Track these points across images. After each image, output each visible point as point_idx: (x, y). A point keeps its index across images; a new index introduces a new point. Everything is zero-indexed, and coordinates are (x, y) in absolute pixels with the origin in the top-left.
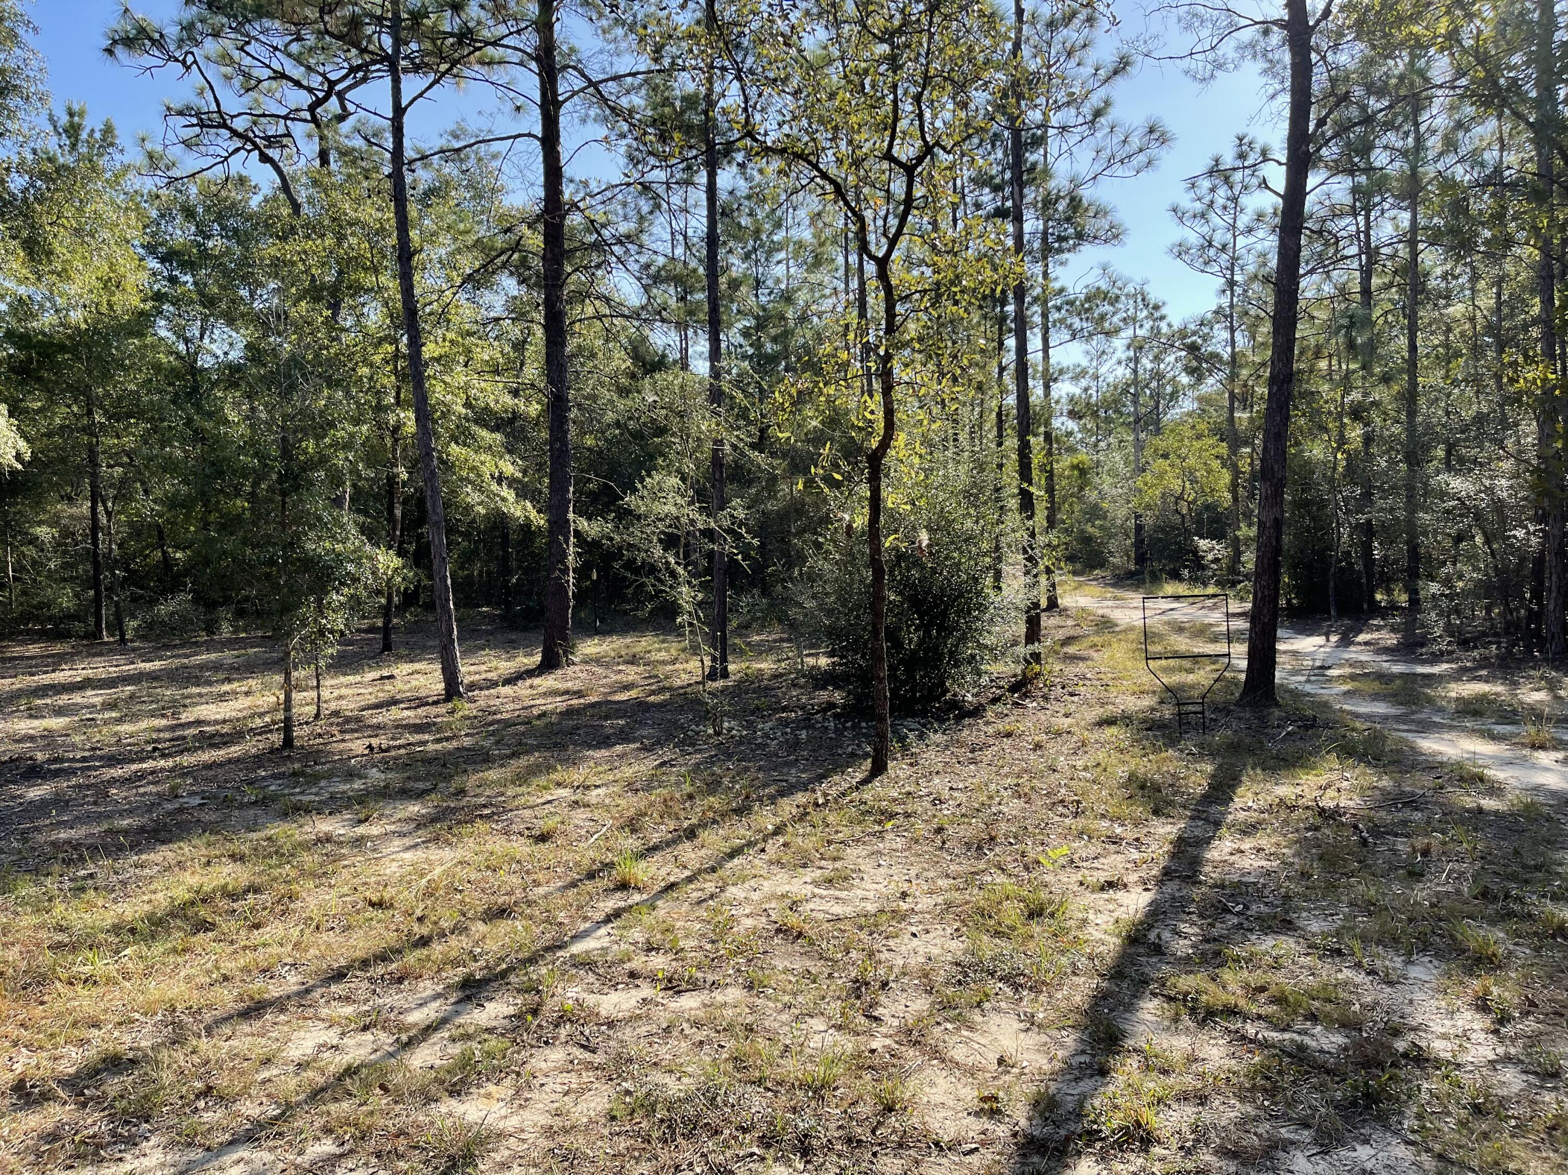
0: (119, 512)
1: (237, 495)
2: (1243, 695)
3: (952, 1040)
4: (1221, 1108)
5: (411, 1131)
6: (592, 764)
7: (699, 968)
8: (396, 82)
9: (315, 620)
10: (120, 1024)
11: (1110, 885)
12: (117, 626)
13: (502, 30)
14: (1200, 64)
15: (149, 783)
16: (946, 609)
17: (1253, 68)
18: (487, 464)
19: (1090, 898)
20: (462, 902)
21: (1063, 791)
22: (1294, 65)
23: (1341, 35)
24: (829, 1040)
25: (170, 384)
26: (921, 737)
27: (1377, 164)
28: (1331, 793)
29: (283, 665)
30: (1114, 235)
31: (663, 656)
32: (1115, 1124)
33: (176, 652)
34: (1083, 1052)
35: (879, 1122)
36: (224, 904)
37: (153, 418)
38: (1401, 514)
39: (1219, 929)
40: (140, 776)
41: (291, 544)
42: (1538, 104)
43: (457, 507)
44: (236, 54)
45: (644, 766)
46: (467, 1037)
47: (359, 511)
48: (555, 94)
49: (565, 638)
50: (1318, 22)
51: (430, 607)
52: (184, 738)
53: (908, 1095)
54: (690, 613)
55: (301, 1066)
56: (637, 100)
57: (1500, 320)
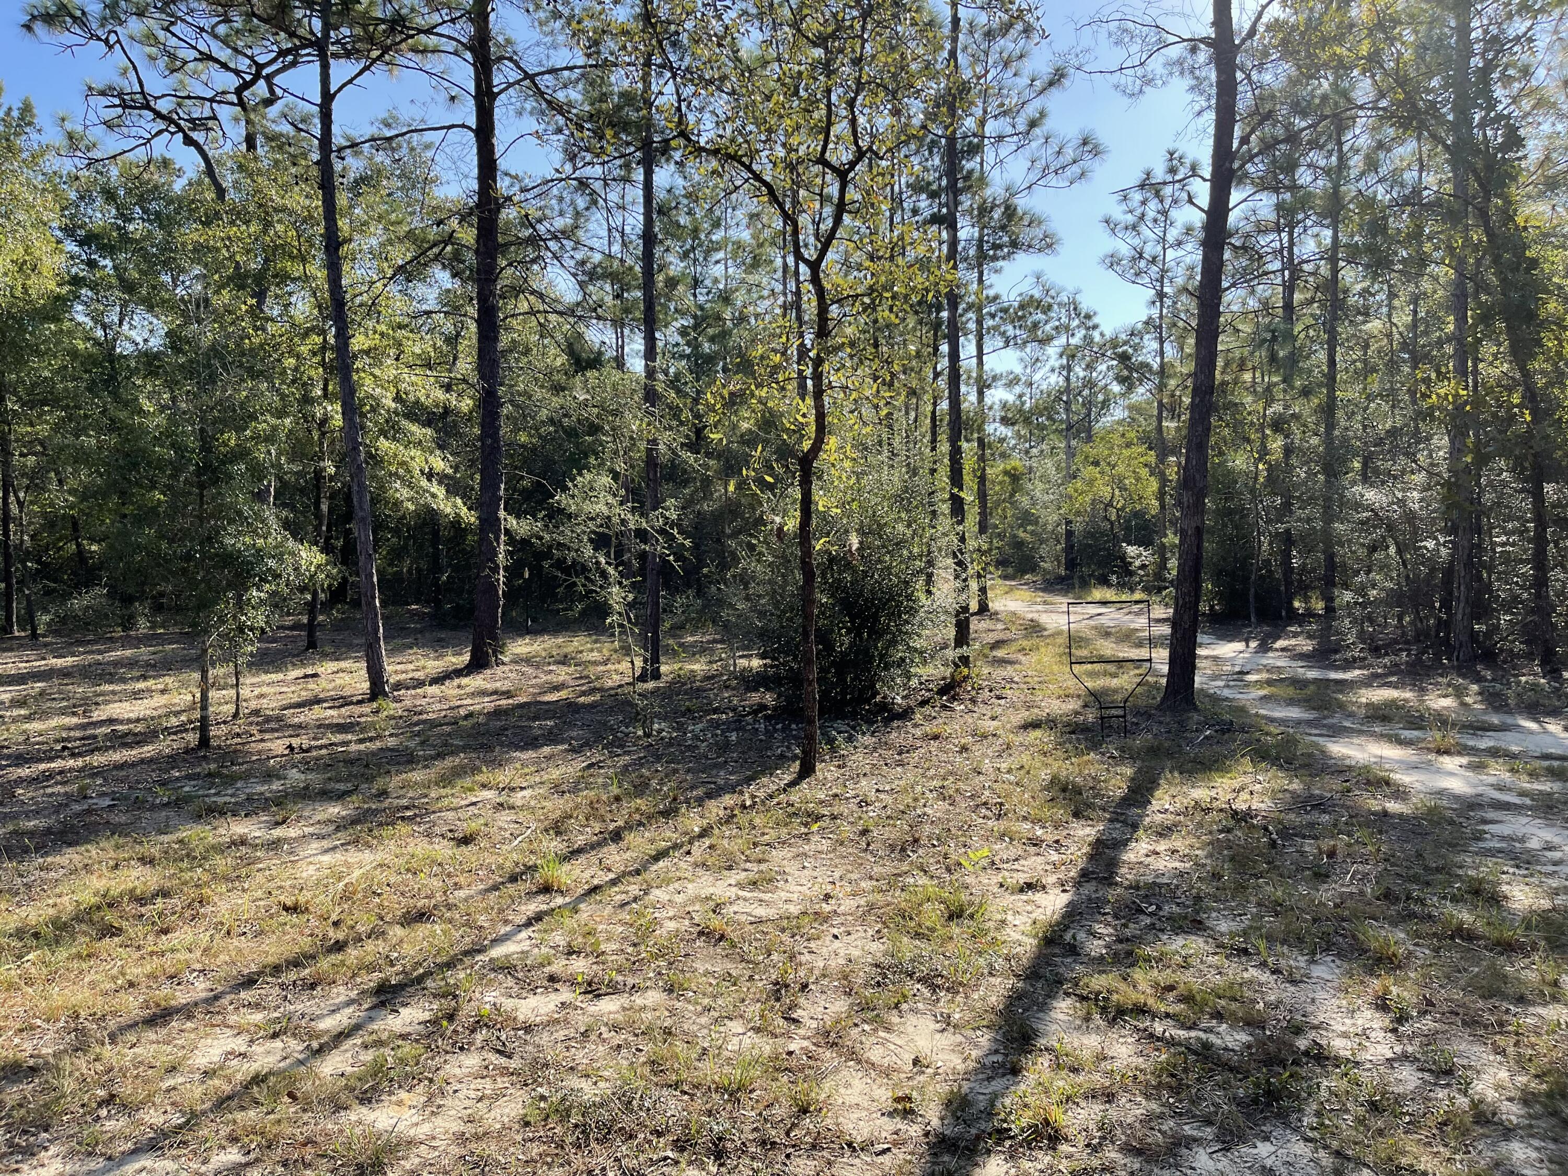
0: (31, 503)
1: (153, 487)
2: (1164, 699)
3: (868, 1041)
4: (1128, 1106)
5: (319, 1139)
6: (518, 765)
7: (619, 971)
8: (325, 68)
9: (235, 617)
10: (21, 1030)
11: (1030, 886)
12: (29, 621)
13: (436, 18)
14: (1130, 79)
15: (56, 783)
16: (877, 612)
17: (1180, 84)
18: (417, 459)
19: (1009, 900)
20: (380, 906)
21: (987, 793)
22: (1219, 84)
23: (1266, 54)
24: (747, 1041)
25: (86, 371)
26: (850, 739)
27: (1300, 182)
28: (1244, 796)
29: (200, 663)
30: (1048, 244)
31: (595, 656)
32: (1024, 1122)
33: (89, 647)
34: (996, 1052)
35: (793, 1124)
36: (131, 908)
37: (68, 406)
38: (1319, 525)
39: (1132, 930)
40: (48, 776)
41: (209, 539)
42: (1454, 127)
43: (387, 503)
44: (161, 34)
45: (572, 768)
46: (379, 1043)
47: (284, 505)
48: (490, 85)
49: (495, 638)
50: (1243, 41)
51: (356, 604)
52: (95, 737)
53: (822, 1097)
54: (620, 614)
55: (208, 1074)
56: (575, 95)
57: (1416, 336)
